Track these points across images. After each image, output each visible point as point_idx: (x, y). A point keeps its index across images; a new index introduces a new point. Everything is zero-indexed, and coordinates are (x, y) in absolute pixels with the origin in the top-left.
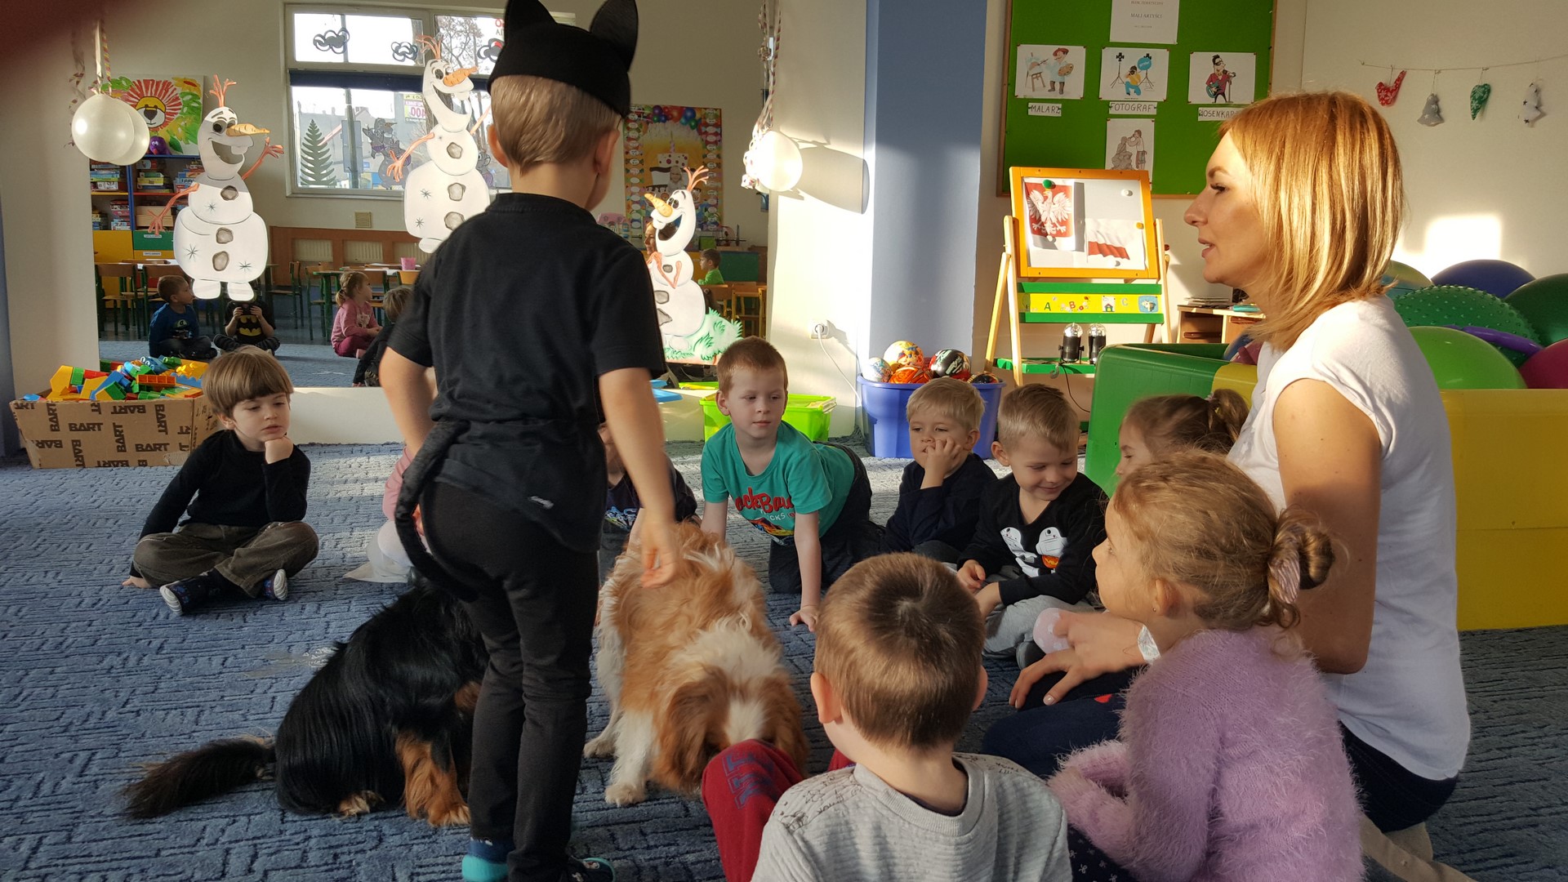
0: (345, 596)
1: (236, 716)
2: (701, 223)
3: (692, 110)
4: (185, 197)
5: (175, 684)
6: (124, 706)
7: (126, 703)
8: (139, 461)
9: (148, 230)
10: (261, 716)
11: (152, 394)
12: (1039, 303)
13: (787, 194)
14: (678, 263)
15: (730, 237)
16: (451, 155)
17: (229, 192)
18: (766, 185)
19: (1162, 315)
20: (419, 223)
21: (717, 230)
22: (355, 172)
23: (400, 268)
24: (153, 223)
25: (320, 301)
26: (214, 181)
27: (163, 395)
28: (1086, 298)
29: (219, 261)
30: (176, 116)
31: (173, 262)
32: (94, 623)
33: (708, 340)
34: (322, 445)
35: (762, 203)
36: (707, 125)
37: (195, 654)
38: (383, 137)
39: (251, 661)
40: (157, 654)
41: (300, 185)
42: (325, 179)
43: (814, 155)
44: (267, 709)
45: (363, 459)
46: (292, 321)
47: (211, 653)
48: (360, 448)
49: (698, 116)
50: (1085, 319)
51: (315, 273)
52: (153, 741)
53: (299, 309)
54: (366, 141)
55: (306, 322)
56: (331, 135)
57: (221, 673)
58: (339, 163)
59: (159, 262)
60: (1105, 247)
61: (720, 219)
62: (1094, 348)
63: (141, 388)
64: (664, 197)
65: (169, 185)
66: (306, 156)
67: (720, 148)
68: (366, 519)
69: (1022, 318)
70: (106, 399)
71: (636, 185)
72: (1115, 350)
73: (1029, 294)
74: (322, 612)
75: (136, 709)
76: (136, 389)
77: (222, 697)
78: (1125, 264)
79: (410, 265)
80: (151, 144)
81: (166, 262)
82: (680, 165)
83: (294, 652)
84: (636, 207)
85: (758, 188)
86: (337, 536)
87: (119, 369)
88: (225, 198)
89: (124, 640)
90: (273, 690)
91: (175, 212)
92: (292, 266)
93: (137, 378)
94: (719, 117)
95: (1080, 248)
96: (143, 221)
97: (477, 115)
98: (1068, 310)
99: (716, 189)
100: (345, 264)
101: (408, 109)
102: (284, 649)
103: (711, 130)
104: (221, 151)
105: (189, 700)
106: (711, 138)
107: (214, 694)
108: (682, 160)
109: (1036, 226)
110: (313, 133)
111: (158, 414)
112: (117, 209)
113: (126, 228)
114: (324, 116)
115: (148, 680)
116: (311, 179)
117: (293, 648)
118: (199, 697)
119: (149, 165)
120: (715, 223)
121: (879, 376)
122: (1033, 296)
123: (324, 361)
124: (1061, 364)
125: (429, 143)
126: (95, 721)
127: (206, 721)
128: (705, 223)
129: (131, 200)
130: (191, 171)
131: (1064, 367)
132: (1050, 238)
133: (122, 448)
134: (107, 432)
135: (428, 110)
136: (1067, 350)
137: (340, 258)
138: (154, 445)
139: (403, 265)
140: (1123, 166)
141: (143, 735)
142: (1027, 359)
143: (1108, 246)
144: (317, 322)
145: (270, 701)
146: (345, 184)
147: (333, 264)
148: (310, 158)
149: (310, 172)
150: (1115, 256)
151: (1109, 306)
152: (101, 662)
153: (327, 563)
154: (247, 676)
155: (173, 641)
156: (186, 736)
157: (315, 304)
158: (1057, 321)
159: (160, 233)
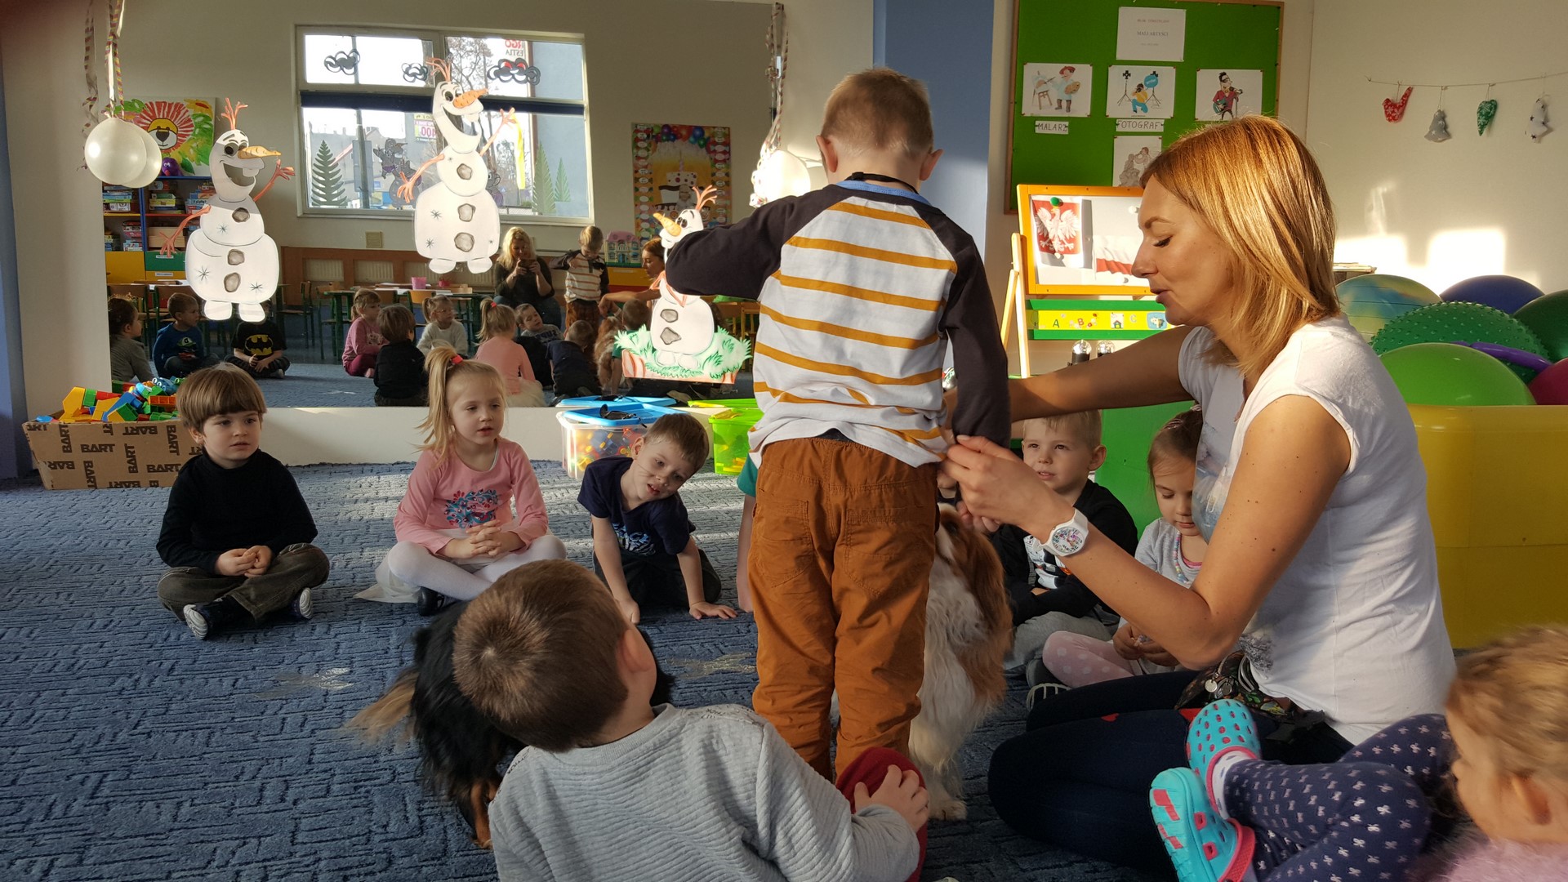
0: (355, 617)
1: (247, 737)
3: (701, 129)
4: (198, 219)
5: (186, 705)
6: (135, 728)
7: (137, 725)
8: (151, 482)
9: (160, 251)
10: (271, 737)
11: (163, 415)
12: (1047, 320)
16: (461, 176)
17: (240, 214)
20: (430, 243)
22: (365, 191)
23: (411, 288)
24: (165, 245)
25: (331, 320)
26: (226, 203)
28: (1095, 315)
29: (230, 283)
30: (188, 138)
31: (184, 283)
32: (106, 644)
33: (717, 358)
34: (333, 465)
36: (715, 144)
37: (206, 676)
38: (393, 157)
39: (261, 683)
40: (168, 675)
41: (311, 206)
42: (336, 199)
44: (277, 731)
45: (373, 478)
46: (302, 341)
47: (222, 675)
48: (370, 468)
49: (707, 135)
50: (1092, 336)
51: (326, 293)
52: (164, 763)
53: (309, 326)
54: (376, 162)
55: (317, 341)
56: (341, 154)
57: (231, 694)
58: (349, 182)
59: (171, 282)
60: (1113, 265)
63: (153, 409)
65: (181, 206)
66: (317, 176)
67: (728, 167)
68: (376, 539)
69: (1031, 335)
70: (117, 420)
71: (645, 203)
73: (1037, 311)
74: (332, 633)
75: (148, 730)
76: (148, 410)
77: (233, 718)
79: (420, 285)
80: (163, 166)
81: (177, 283)
82: (688, 183)
83: (304, 673)
84: (645, 225)
86: (348, 556)
87: (131, 390)
88: (237, 220)
89: (136, 661)
90: (283, 711)
91: (187, 233)
92: (303, 286)
93: (149, 399)
94: (727, 136)
95: (1088, 265)
96: (155, 242)
97: (487, 136)
98: (1076, 327)
99: (725, 207)
100: (356, 283)
101: (418, 129)
102: (294, 669)
103: (719, 148)
104: (233, 173)
105: (200, 721)
106: (720, 157)
107: (224, 716)
108: (690, 178)
109: (1043, 244)
110: (324, 154)
111: (169, 435)
112: (129, 229)
113: (138, 249)
114: (335, 136)
115: (159, 701)
116: (322, 199)
117: (302, 669)
118: (209, 719)
119: (161, 186)
122: (1040, 312)
123: (335, 381)
125: (440, 165)
126: (108, 742)
127: (217, 743)
129: (143, 221)
130: (203, 192)
132: (1058, 255)
133: (133, 469)
134: (119, 453)
135: (438, 131)
137: (351, 278)
138: (166, 465)
139: (414, 284)
141: (154, 757)
143: (1116, 263)
144: (327, 342)
145: (279, 722)
146: (356, 204)
147: (346, 284)
148: (321, 178)
149: (321, 192)
150: (1124, 273)
151: (1117, 323)
152: (112, 683)
153: (338, 583)
154: (258, 697)
155: (184, 663)
156: (198, 758)
157: (326, 323)
158: (1066, 338)
159: (172, 254)
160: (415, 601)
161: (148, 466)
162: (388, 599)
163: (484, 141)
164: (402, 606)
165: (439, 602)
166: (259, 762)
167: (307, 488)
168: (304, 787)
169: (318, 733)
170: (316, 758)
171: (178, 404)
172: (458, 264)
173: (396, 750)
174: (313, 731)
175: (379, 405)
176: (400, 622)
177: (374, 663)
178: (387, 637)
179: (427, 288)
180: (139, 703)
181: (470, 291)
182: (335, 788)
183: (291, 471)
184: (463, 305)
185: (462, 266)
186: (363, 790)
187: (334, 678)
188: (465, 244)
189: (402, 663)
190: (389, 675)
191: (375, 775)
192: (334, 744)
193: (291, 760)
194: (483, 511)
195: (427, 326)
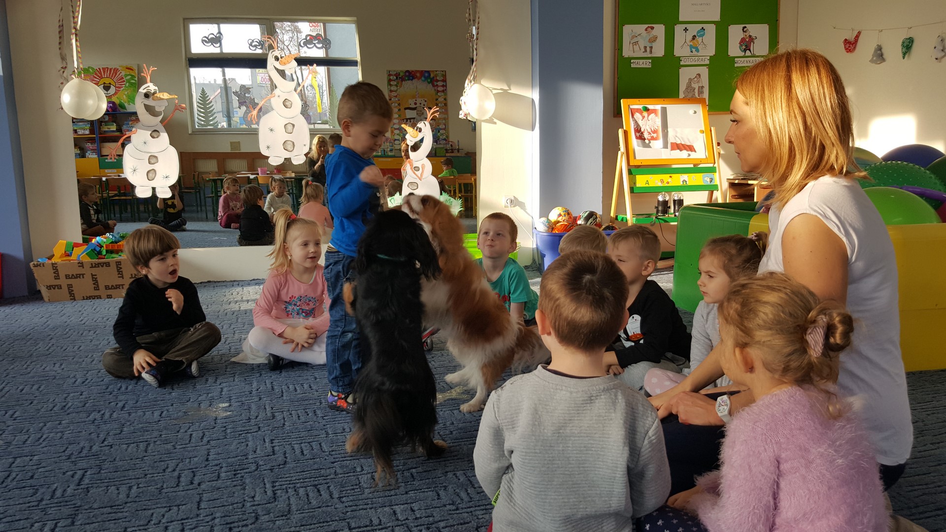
0: (232, 372)
1: (169, 446)
2: (436, 139)
3: (428, 72)
4: (129, 137)
5: (132, 428)
6: (103, 443)
7: (104, 440)
8: (108, 295)
9: (108, 157)
10: (184, 446)
11: (114, 255)
12: (642, 181)
13: (487, 121)
14: (423, 166)
15: (453, 148)
16: (286, 106)
17: (155, 133)
18: (474, 116)
19: (717, 185)
20: (268, 147)
21: (446, 144)
22: (229, 117)
23: (258, 174)
24: (111, 153)
25: (211, 195)
26: (146, 127)
27: (120, 256)
28: (671, 177)
29: (150, 175)
30: (122, 89)
31: (123, 176)
32: (84, 393)
34: (215, 282)
35: (472, 127)
36: (437, 81)
37: (144, 410)
38: (245, 96)
39: (177, 413)
40: (122, 410)
41: (197, 127)
42: (212, 123)
43: (503, 97)
44: (187, 442)
45: (239, 289)
46: (195, 208)
47: (153, 409)
48: (237, 283)
49: (432, 76)
50: (669, 190)
51: (207, 179)
52: (121, 463)
53: (198, 200)
54: (235, 100)
55: (203, 208)
56: (214, 96)
57: (159, 421)
58: (219, 113)
59: (115, 176)
60: (681, 146)
61: (447, 137)
62: (676, 207)
63: (107, 252)
64: (414, 126)
65: (119, 130)
66: (200, 109)
67: (446, 94)
68: (242, 326)
69: (632, 190)
70: (87, 260)
72: (689, 208)
73: (635, 175)
74: (218, 382)
75: (110, 444)
76: (104, 252)
77: (161, 435)
78: (693, 155)
79: (264, 172)
80: (108, 106)
81: (119, 176)
82: (422, 105)
83: (202, 407)
84: (397, 132)
85: (469, 118)
86: (227, 336)
87: (94, 241)
88: (153, 137)
89: (102, 403)
90: (191, 430)
91: (123, 146)
92: (194, 175)
93: (104, 246)
94: (445, 76)
95: (665, 146)
96: (105, 152)
97: (300, 81)
98: (659, 184)
99: (445, 119)
101: (259, 79)
102: (196, 405)
103: (440, 84)
104: (150, 109)
105: (141, 438)
106: (440, 89)
107: (156, 434)
108: (423, 102)
109: (638, 135)
110: (204, 96)
111: (117, 267)
112: (89, 145)
113: (95, 156)
114: (210, 84)
115: (116, 426)
116: (203, 123)
117: (201, 404)
118: (147, 436)
119: (107, 118)
120: (445, 139)
121: (546, 229)
122: (637, 177)
123: (215, 232)
124: (656, 217)
125: (273, 100)
126: (86, 452)
127: (152, 450)
128: (438, 139)
129: (97, 140)
130: (132, 121)
131: (658, 219)
132: (647, 141)
133: (97, 288)
134: (88, 279)
135: (271, 79)
136: (660, 208)
137: (222, 170)
138: (116, 285)
139: (259, 172)
140: (690, 96)
141: (115, 460)
142: (635, 215)
144: (210, 208)
145: (188, 436)
146: (225, 124)
147: (219, 173)
148: (202, 110)
149: (203, 119)
150: (687, 151)
151: (684, 181)
152: (89, 416)
153: (220, 353)
154: (175, 422)
155: (131, 403)
156: (140, 460)
157: (209, 197)
158: (653, 192)
159: (115, 159)
160: (266, 362)
161: (105, 286)
162: (251, 362)
163: (299, 84)
164: (259, 365)
165: (281, 362)
166: (178, 461)
168: (204, 475)
169: (211, 442)
170: (211, 458)
172: (285, 159)
173: (258, 451)
174: (208, 441)
175: (241, 245)
176: (258, 375)
177: (243, 399)
178: (251, 384)
179: (267, 174)
180: (105, 428)
181: (293, 175)
182: (223, 475)
185: (288, 160)
186: (239, 475)
187: (221, 410)
188: (290, 147)
189: (260, 399)
190: (253, 407)
191: (246, 466)
192: (221, 449)
193: (196, 459)
194: (307, 308)
195: (269, 196)
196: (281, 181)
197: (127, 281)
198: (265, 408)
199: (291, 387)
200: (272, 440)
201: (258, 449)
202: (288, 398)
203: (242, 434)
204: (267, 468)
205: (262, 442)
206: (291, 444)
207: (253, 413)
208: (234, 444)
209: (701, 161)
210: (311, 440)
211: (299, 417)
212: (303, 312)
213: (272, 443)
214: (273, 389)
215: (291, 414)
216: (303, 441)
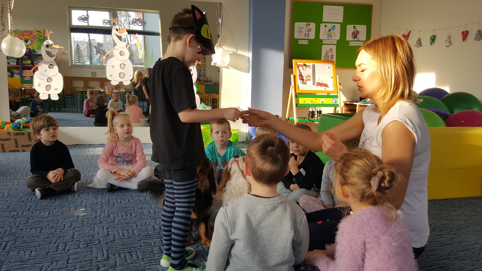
0: (87, 192)
1: (53, 230)
4: (37, 67)
5: (34, 220)
6: (17, 228)
7: (18, 226)
8: (23, 150)
10: (61, 230)
11: (26, 129)
12: (302, 101)
13: (225, 67)
15: (208, 80)
16: (121, 55)
17: (51, 66)
18: (219, 64)
19: (338, 105)
20: (111, 76)
21: (204, 78)
22: (91, 59)
23: (105, 89)
24: (27, 75)
25: (80, 99)
26: (46, 63)
28: (316, 99)
29: (48, 88)
30: (35, 42)
31: (33, 88)
32: (8, 202)
34: (80, 145)
35: (218, 70)
37: (40, 211)
38: (100, 49)
39: (58, 213)
40: (28, 211)
41: (74, 64)
42: (82, 61)
43: (234, 55)
44: (63, 228)
45: (93, 149)
46: (71, 106)
47: (45, 211)
48: (92, 146)
50: (315, 106)
51: (78, 91)
52: (27, 238)
53: (73, 102)
54: (94, 50)
55: (76, 106)
56: (83, 48)
57: (48, 217)
58: (86, 56)
59: (29, 87)
60: (321, 84)
61: (205, 74)
62: (318, 114)
63: (23, 127)
65: (32, 63)
66: (75, 54)
68: (94, 168)
69: (297, 105)
70: (12, 131)
72: (324, 115)
73: (299, 98)
74: (80, 197)
75: (21, 228)
76: (21, 127)
77: (49, 224)
78: (327, 89)
79: (108, 88)
80: (26, 51)
81: (31, 88)
83: (71, 210)
85: (216, 65)
86: (85, 173)
88: (50, 68)
89: (18, 207)
90: (65, 222)
91: (34, 72)
92: (71, 88)
93: (22, 124)
95: (314, 84)
96: (24, 74)
98: (310, 103)
99: (204, 65)
100: (88, 88)
101: (107, 40)
102: (68, 209)
104: (49, 53)
105: (38, 225)
107: (46, 223)
109: (301, 77)
110: (78, 47)
111: (28, 135)
112: (16, 71)
113: (19, 77)
114: (81, 42)
115: (25, 219)
116: (77, 62)
117: (71, 209)
118: (41, 225)
119: (26, 57)
120: (204, 76)
122: (300, 99)
124: (308, 119)
126: (8, 232)
127: (44, 232)
128: (200, 75)
129: (20, 68)
130: (39, 59)
132: (305, 81)
133: (17, 146)
134: (12, 141)
136: (310, 115)
137: (86, 86)
138: (28, 145)
140: (327, 59)
141: (23, 237)
142: (298, 118)
143: (322, 84)
144: (79, 106)
145: (63, 226)
146: (88, 63)
147: (85, 88)
148: (77, 55)
149: (77, 59)
150: (325, 87)
151: (323, 102)
152: (10, 214)
153: (82, 182)
154: (57, 218)
155: (33, 207)
156: (37, 237)
157: (78, 100)
158: (307, 106)
159: (29, 78)
160: (106, 187)
161: (22, 145)
162: (98, 187)
163: (128, 44)
164: (102, 189)
165: (114, 188)
166: (57, 238)
167: (72, 152)
168: (71, 246)
169: (75, 229)
170: (75, 237)
171: (31, 126)
173: (100, 234)
174: (74, 228)
175: (96, 126)
176: (101, 194)
177: (93, 207)
178: (97, 199)
179: (110, 89)
180: (19, 220)
181: (124, 90)
182: (81, 246)
183: (67, 146)
184: (122, 95)
185: (121, 83)
186: (90, 246)
187: (81, 212)
188: (122, 76)
189: (102, 207)
190: (98, 210)
191: (93, 242)
192: (81, 232)
193: (67, 237)
194: (127, 159)
195: (110, 101)
196: (117, 93)
197: (33, 143)
198: (105, 212)
199: (119, 201)
200: (108, 228)
201: (100, 233)
202: (117, 207)
203: (92, 225)
204: (104, 243)
205: (102, 229)
206: (117, 230)
207: (98, 214)
208: (88, 229)
209: (331, 92)
210: (128, 229)
211: (122, 216)
212: (125, 161)
213: (108, 230)
214: (109, 202)
215: (118, 215)
216: (124, 229)
